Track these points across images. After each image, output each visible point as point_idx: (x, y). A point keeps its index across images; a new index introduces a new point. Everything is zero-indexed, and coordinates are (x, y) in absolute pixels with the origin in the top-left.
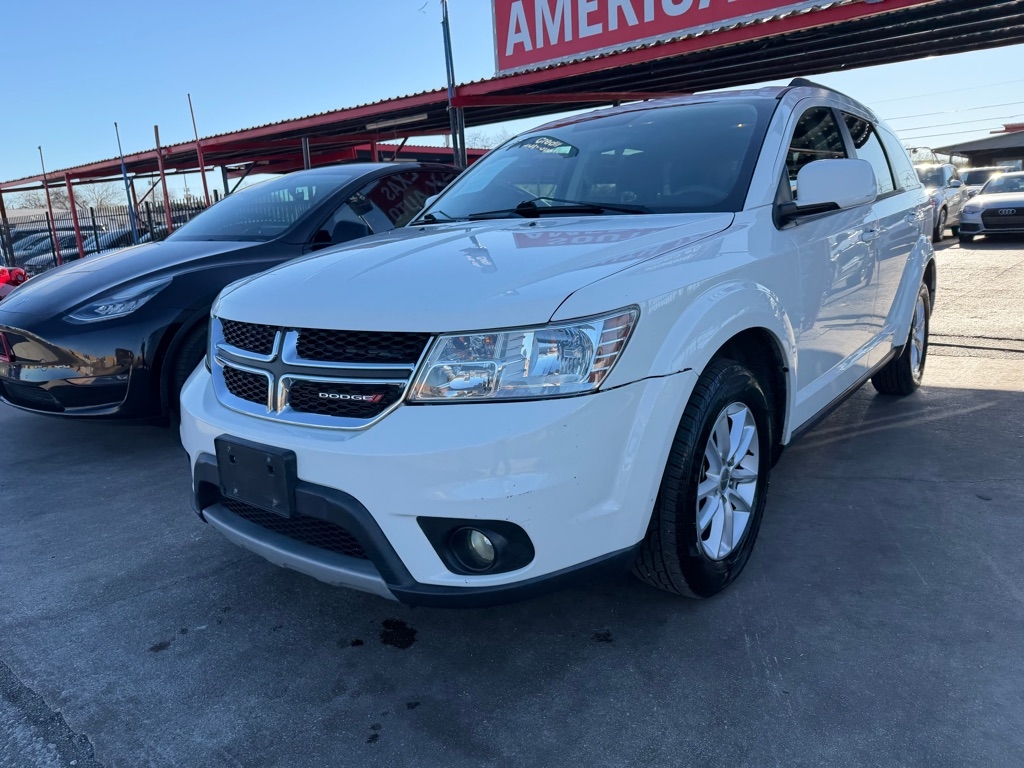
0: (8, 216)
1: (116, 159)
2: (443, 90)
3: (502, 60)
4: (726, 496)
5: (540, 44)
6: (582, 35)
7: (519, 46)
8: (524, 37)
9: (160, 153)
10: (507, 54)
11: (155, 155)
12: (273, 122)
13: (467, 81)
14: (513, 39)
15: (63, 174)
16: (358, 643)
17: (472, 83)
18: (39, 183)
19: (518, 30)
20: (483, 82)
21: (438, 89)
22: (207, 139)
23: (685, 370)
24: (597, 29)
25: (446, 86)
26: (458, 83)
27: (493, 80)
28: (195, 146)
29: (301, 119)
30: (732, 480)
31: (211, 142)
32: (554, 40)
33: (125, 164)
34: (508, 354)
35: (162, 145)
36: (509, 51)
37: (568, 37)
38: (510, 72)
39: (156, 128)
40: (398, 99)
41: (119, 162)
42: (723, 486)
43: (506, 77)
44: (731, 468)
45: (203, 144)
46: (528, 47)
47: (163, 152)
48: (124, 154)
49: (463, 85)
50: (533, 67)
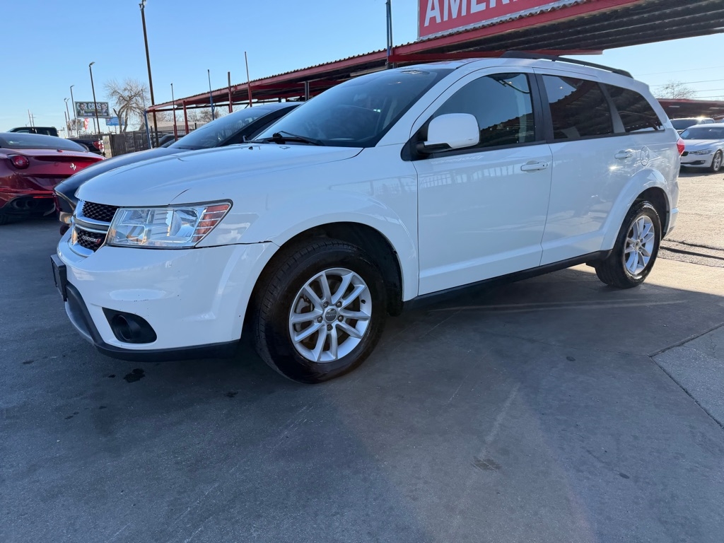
0: (158, 126)
1: (208, 93)
2: (385, 50)
3: (422, 30)
4: (334, 325)
5: (446, 18)
6: (472, 11)
7: (433, 19)
8: (436, 13)
9: (230, 90)
10: (425, 25)
11: (227, 91)
12: (289, 71)
13: (399, 45)
14: (430, 14)
15: (182, 101)
16: (113, 376)
17: (402, 46)
18: (172, 107)
19: (433, 8)
20: (409, 45)
21: (382, 49)
22: (254, 81)
23: (265, 242)
24: (482, 7)
25: (386, 48)
26: (394, 46)
27: (415, 43)
28: (247, 86)
29: (305, 69)
30: (342, 316)
31: (257, 84)
32: (454, 15)
33: (213, 97)
34: (154, 222)
35: (232, 85)
36: (427, 24)
37: (464, 13)
38: (425, 38)
39: (229, 73)
40: (359, 56)
41: (209, 95)
42: (330, 318)
43: (423, 42)
44: (339, 309)
45: (252, 85)
46: (438, 20)
47: (232, 89)
48: (212, 90)
49: (396, 47)
50: (439, 34)
